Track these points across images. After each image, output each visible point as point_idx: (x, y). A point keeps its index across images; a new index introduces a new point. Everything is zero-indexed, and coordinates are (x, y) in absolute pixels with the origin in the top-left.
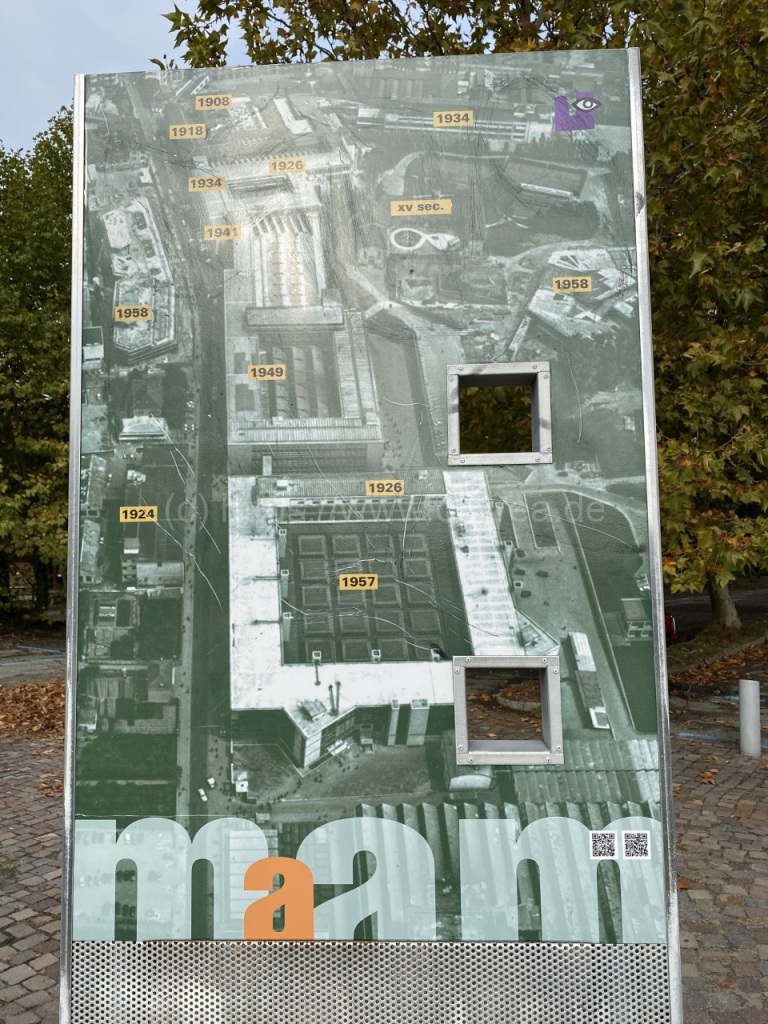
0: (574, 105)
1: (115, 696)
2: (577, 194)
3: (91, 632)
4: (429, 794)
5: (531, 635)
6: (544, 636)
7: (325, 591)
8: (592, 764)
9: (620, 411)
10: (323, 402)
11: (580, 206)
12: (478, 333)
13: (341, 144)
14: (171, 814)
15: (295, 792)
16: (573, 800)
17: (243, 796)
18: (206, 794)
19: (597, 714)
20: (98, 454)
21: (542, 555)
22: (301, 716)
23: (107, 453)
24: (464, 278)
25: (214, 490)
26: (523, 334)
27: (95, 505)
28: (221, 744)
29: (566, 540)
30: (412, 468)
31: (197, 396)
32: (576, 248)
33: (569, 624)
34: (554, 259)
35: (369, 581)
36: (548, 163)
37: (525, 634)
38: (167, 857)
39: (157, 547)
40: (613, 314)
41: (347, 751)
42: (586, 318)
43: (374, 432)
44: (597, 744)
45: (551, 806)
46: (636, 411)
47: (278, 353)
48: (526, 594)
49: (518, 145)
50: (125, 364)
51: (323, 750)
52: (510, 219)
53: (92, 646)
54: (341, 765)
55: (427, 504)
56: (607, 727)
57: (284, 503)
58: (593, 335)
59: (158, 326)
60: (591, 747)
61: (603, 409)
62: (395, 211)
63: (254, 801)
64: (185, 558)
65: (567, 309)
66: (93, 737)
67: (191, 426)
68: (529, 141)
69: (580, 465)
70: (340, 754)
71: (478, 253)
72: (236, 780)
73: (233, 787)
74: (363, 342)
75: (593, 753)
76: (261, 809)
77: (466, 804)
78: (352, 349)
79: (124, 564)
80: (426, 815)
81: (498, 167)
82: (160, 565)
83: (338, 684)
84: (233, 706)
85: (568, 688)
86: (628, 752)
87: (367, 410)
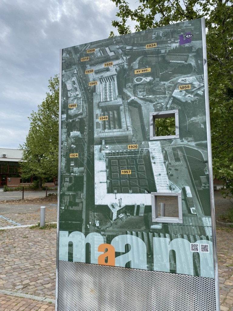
0: (185, 37)
1: (68, 201)
2: (186, 61)
3: (63, 184)
4: (145, 230)
5: (173, 187)
6: (177, 187)
7: (118, 174)
8: (191, 224)
9: (199, 122)
10: (117, 125)
11: (187, 65)
12: (158, 103)
13: (122, 57)
14: (81, 231)
15: (110, 227)
16: (185, 234)
17: (98, 227)
18: (89, 226)
19: (192, 210)
20: (65, 141)
21: (176, 164)
22: (112, 207)
23: (67, 141)
24: (154, 89)
25: (91, 149)
26: (171, 102)
27: (64, 154)
28: (93, 213)
29: (183, 160)
30: (140, 141)
31: (87, 126)
32: (186, 77)
33: (184, 184)
34: (180, 81)
35: (129, 172)
36: (178, 54)
37: (171, 186)
38: (80, 242)
39: (78, 164)
40: (197, 95)
41: (123, 217)
42: (189, 96)
43: (130, 132)
44: (193, 218)
45: (179, 235)
46: (204, 122)
47: (106, 113)
48: (172, 175)
49: (169, 50)
50: (71, 119)
51: (117, 216)
52: (167, 71)
53: (63, 188)
54: (122, 220)
55: (144, 151)
56: (196, 213)
57: (108, 152)
58: (191, 101)
59: (78, 109)
60: (191, 219)
61: (194, 122)
62: (136, 73)
63: (100, 229)
64: (84, 166)
65: (183, 94)
66: (63, 211)
67: (86, 133)
68: (172, 49)
69: (188, 138)
70: (122, 218)
71: (158, 81)
72: (96, 223)
73: (95, 225)
74: (127, 108)
75: (191, 221)
76: (102, 231)
77: (155, 233)
78: (125, 111)
79: (71, 168)
80: (144, 235)
81: (163, 57)
82: (79, 168)
83: (121, 199)
84: (95, 204)
85: (184, 202)
86: (202, 221)
87: (128, 126)
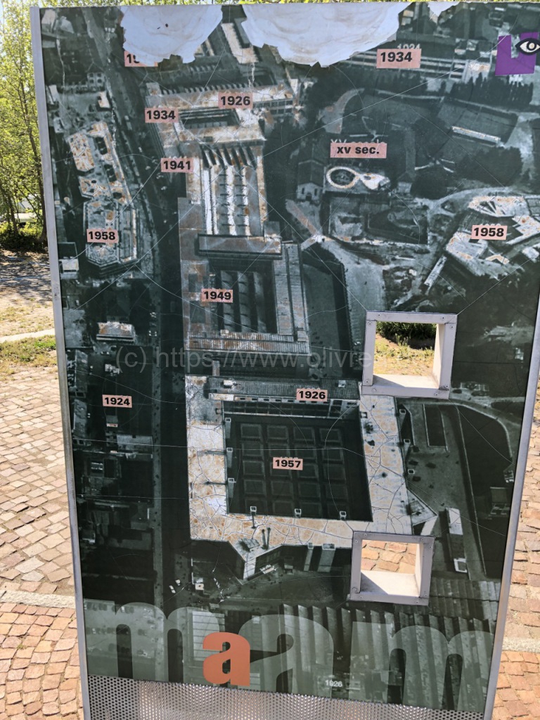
0: (518, 46)
1: (107, 523)
2: (504, 139)
3: (86, 479)
4: (331, 603)
5: (417, 507)
6: (426, 509)
7: (260, 465)
8: (450, 594)
9: (513, 343)
10: (262, 320)
11: (506, 152)
12: (398, 269)
13: (285, 76)
14: (150, 601)
15: (236, 593)
16: (434, 614)
17: (200, 592)
18: (175, 589)
19: (459, 563)
20: (82, 350)
21: (432, 452)
22: (241, 547)
23: (88, 349)
24: (391, 217)
25: (174, 384)
26: (438, 272)
27: (82, 389)
28: (184, 560)
29: (453, 442)
30: (333, 378)
31: (159, 308)
32: (496, 194)
33: (447, 502)
34: (474, 204)
35: (296, 464)
36: (482, 106)
37: (412, 507)
38: (150, 622)
39: (129, 423)
40: (521, 258)
41: (274, 572)
42: (496, 261)
43: (304, 347)
44: (457, 581)
45: (418, 616)
46: (526, 344)
47: (224, 276)
48: (417, 479)
49: (455, 85)
50: (98, 278)
51: (257, 569)
52: (438, 163)
53: (87, 489)
54: (270, 580)
55: (344, 406)
56: (466, 571)
57: (230, 398)
58: (500, 276)
59: (122, 246)
60: (451, 583)
61: (499, 341)
62: (334, 154)
63: (208, 596)
64: (153, 433)
65: (480, 252)
66: (94, 548)
67: (153, 334)
68: (466, 80)
69: (473, 385)
70: (269, 573)
71: (405, 194)
72: (195, 582)
73: (194, 586)
74: (298, 271)
75: (452, 587)
76: (213, 601)
77: (357, 610)
78: (288, 277)
79: (107, 434)
80: (329, 615)
81: (432, 107)
82: (134, 437)
83: (269, 529)
84: (192, 538)
85: (439, 544)
86: (478, 588)
87: (298, 329)
